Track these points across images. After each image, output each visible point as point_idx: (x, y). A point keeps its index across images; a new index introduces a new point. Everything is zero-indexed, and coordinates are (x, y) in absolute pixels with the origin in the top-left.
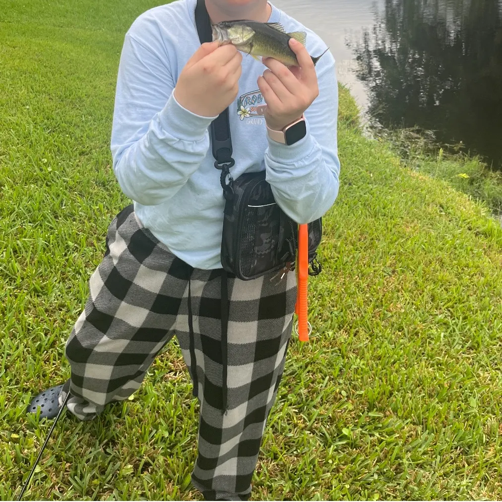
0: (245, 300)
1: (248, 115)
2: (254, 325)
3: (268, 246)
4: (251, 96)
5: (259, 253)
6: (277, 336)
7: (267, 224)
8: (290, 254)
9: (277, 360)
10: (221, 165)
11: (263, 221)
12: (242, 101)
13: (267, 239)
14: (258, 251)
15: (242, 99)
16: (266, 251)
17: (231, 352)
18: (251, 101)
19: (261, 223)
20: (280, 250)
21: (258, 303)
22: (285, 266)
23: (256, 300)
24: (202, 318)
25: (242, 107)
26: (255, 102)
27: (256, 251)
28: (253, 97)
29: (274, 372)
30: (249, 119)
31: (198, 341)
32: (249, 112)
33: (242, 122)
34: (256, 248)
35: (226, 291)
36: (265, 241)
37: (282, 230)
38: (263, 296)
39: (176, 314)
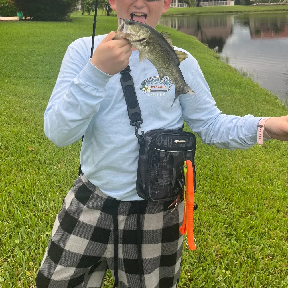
0: (152, 229)
1: (149, 91)
2: (159, 246)
3: (166, 180)
4: (151, 80)
5: (161, 184)
6: (174, 252)
7: (166, 165)
8: (181, 189)
9: (176, 269)
10: (135, 123)
11: (164, 161)
12: (146, 83)
13: (166, 175)
14: (161, 183)
15: (145, 81)
16: (165, 183)
17: (145, 265)
18: (151, 82)
19: (163, 163)
20: (173, 186)
21: (161, 231)
22: (177, 198)
23: (160, 229)
24: (124, 245)
25: (145, 86)
26: (153, 83)
27: (159, 182)
28: (152, 80)
29: (174, 277)
30: (150, 93)
31: (121, 264)
32: (150, 89)
33: (146, 94)
34: (159, 180)
35: (140, 223)
36: (165, 176)
37: (175, 172)
38: (164, 227)
39: (107, 244)
